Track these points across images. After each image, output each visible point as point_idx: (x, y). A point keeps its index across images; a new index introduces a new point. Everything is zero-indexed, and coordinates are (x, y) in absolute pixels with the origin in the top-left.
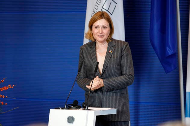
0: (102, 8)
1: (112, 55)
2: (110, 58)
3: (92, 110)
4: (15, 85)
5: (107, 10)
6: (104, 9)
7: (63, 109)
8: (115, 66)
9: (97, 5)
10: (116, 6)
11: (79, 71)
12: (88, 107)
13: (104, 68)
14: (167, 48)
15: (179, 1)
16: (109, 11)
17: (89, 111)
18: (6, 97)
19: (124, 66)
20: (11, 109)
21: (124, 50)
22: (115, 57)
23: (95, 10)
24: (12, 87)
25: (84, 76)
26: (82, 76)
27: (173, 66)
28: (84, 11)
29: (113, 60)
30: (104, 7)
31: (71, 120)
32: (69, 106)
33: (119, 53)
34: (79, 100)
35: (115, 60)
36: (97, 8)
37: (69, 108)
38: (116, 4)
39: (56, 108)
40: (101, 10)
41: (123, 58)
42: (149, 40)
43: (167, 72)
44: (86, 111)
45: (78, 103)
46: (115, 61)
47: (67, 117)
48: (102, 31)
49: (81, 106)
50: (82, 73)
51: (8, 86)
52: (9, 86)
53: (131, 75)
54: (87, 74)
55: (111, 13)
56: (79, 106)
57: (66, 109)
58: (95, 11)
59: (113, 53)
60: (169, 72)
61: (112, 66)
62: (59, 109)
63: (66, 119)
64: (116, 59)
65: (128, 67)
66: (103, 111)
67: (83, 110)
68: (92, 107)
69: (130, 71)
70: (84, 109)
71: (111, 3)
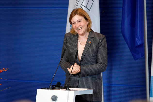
0: (82, 5)
1: (90, 45)
2: (89, 48)
3: (72, 90)
4: (8, 69)
7: (48, 89)
8: (92, 55)
9: (77, 2)
10: (93, 3)
11: (62, 57)
12: (69, 88)
13: (83, 56)
14: (137, 39)
15: (146, 1)
16: (87, 7)
17: (70, 91)
18: (1, 79)
19: (99, 56)
20: (4, 89)
21: (101, 42)
22: (93, 48)
24: (6, 70)
25: (66, 60)
26: (64, 60)
27: (140, 54)
28: (67, 7)
29: (91, 50)
30: (83, 4)
32: (53, 86)
33: (97, 44)
34: (61, 82)
35: (93, 50)
36: (77, 5)
37: (53, 88)
38: (94, 1)
39: (42, 89)
41: (100, 48)
42: (121, 32)
43: (136, 59)
44: (67, 91)
45: (61, 84)
47: (52, 96)
49: (63, 87)
50: (64, 57)
51: (2, 69)
52: (4, 69)
53: (105, 64)
54: (68, 59)
56: (62, 87)
57: (51, 89)
58: (75, 7)
60: (138, 59)
61: (90, 55)
62: (45, 89)
63: (51, 98)
65: (103, 57)
66: (81, 91)
67: (65, 90)
68: (72, 88)
69: (103, 60)
71: (89, 1)
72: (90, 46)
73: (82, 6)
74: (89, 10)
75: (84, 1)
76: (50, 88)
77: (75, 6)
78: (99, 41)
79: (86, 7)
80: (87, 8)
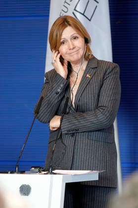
0: (75, 10)
1: (90, 80)
3: (59, 174)
5: (83, 13)
6: (78, 12)
7: (12, 172)
9: (66, 5)
10: (96, 7)
12: (52, 170)
16: (85, 14)
23: (63, 13)
28: (47, 16)
30: (78, 9)
31: (25, 190)
36: (66, 10)
38: (98, 2)
40: (73, 13)
44: (49, 176)
46: (93, 89)
48: (73, 45)
55: (90, 19)
57: (18, 173)
59: (92, 78)
62: (7, 173)
63: (18, 189)
64: (96, 86)
67: (45, 174)
70: (46, 172)
71: (89, 1)
72: (89, 82)
73: (75, 12)
74: (90, 20)
75: (80, 2)
76: (16, 171)
77: (63, 12)
78: (106, 72)
79: (83, 14)
80: (85, 16)
